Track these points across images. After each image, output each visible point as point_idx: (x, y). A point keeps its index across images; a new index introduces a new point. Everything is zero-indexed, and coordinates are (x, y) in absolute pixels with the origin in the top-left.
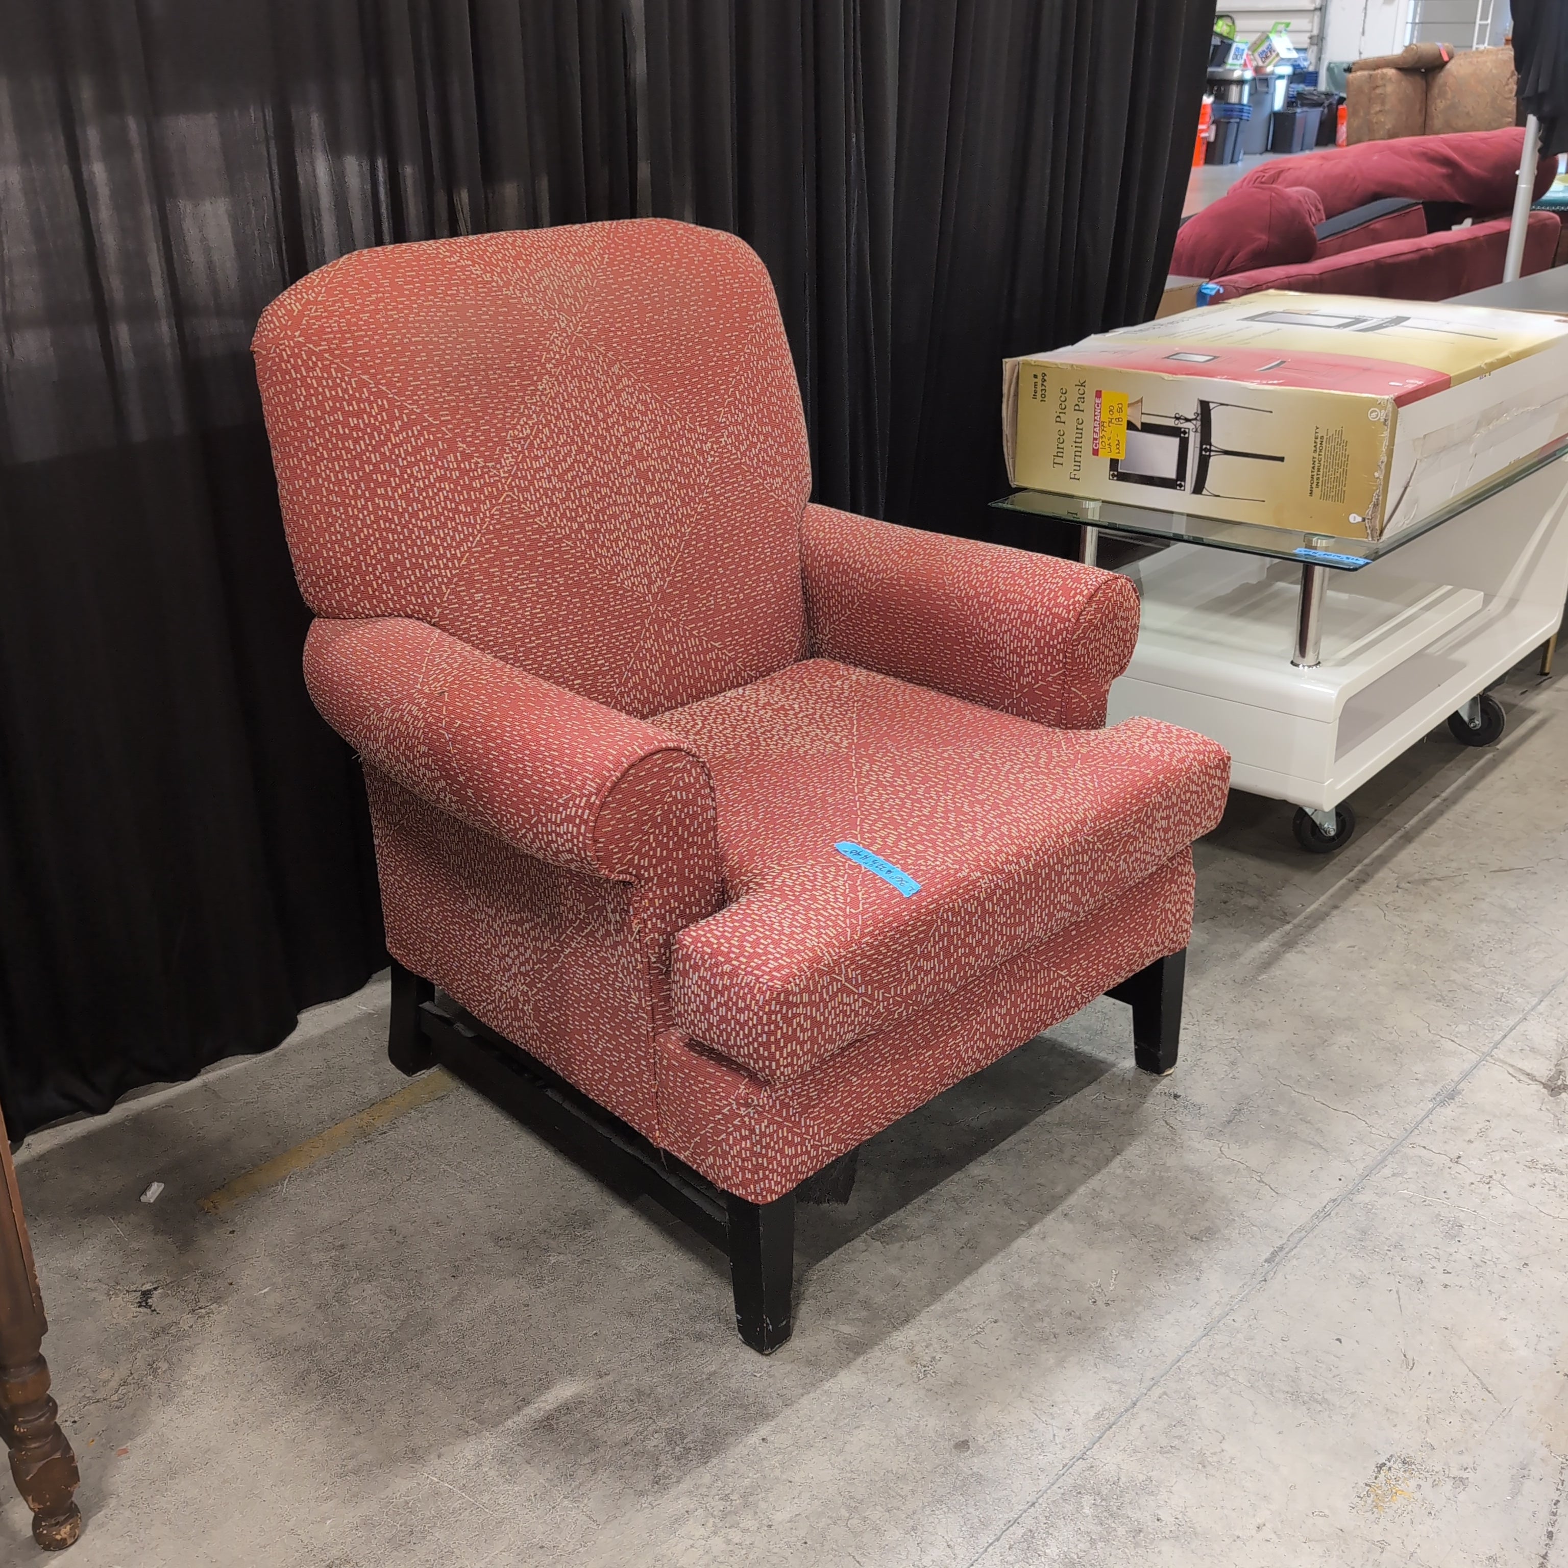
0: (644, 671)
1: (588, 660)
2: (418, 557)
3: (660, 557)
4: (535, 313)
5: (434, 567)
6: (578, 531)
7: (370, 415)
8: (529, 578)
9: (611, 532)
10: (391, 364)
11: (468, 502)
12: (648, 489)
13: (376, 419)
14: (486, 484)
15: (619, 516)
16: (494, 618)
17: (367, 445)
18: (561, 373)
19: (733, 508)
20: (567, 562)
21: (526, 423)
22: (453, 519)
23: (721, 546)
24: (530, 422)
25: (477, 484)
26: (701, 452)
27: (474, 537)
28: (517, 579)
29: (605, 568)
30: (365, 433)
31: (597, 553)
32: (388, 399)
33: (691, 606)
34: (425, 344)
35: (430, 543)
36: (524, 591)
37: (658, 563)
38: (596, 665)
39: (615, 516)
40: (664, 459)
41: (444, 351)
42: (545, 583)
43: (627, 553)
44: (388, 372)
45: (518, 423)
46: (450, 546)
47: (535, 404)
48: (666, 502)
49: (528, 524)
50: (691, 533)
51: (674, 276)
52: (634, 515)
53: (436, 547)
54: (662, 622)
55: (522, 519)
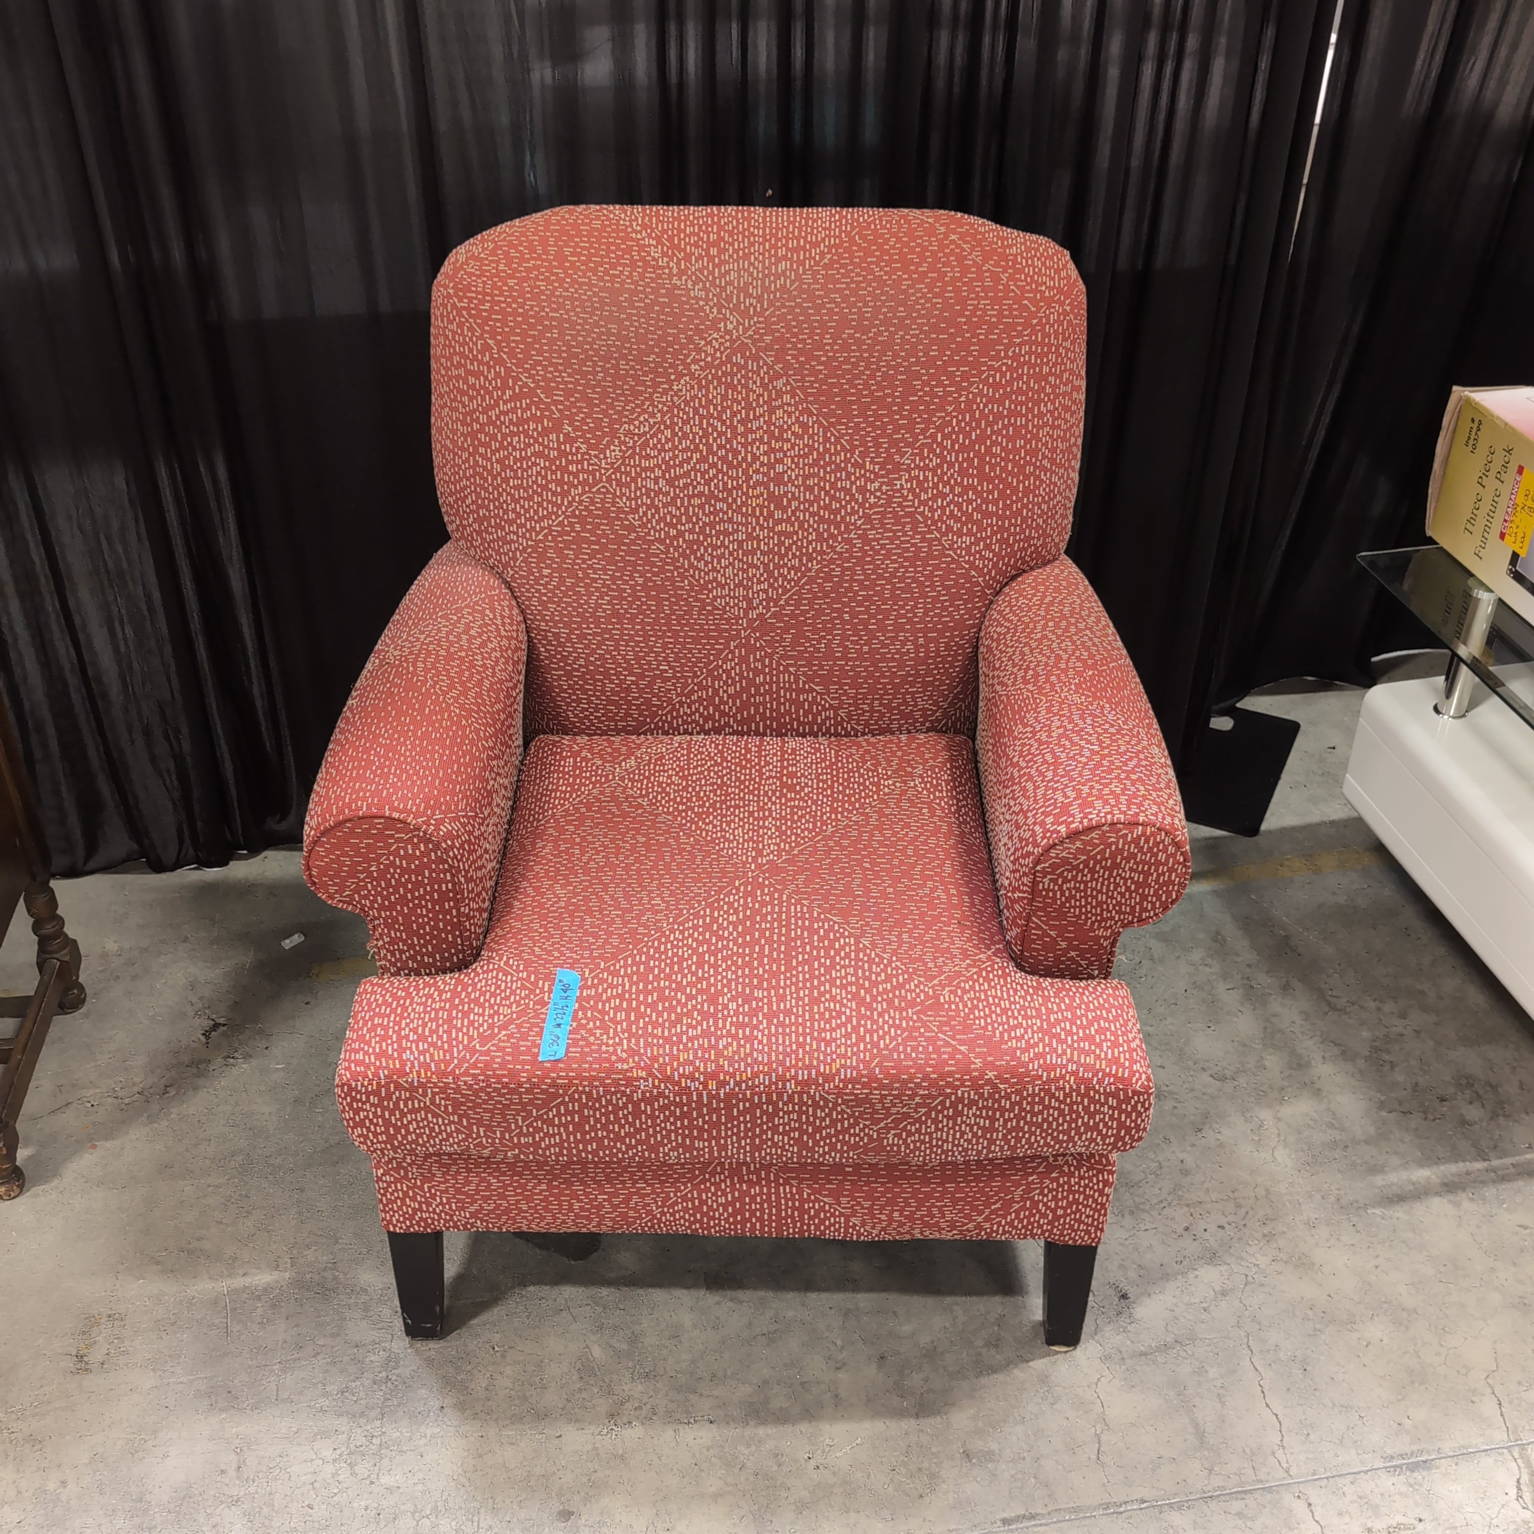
0: (714, 690)
1: (649, 663)
2: (502, 519)
3: (771, 585)
4: (702, 309)
5: (514, 533)
6: (676, 538)
7: (486, 378)
8: (604, 570)
9: (715, 547)
10: (518, 335)
11: (561, 483)
12: (778, 515)
13: (490, 384)
14: (583, 471)
15: (732, 534)
16: (555, 596)
17: (478, 405)
18: (706, 377)
19: (887, 556)
20: (653, 565)
21: (646, 420)
22: (540, 495)
23: (856, 593)
24: (652, 421)
25: (573, 468)
26: (862, 490)
27: (558, 516)
28: (590, 567)
29: (698, 581)
30: (479, 394)
31: (691, 565)
32: (506, 367)
33: (795, 643)
34: (560, 320)
35: (514, 510)
36: (595, 580)
37: (765, 591)
38: (658, 669)
39: (726, 533)
40: (810, 489)
41: (579, 331)
42: (620, 578)
43: (729, 572)
44: (513, 341)
45: (637, 419)
46: (531, 519)
47: (664, 404)
48: (797, 533)
49: (618, 519)
50: (818, 571)
51: (905, 292)
52: (750, 537)
53: (519, 515)
54: (752, 649)
55: (613, 512)
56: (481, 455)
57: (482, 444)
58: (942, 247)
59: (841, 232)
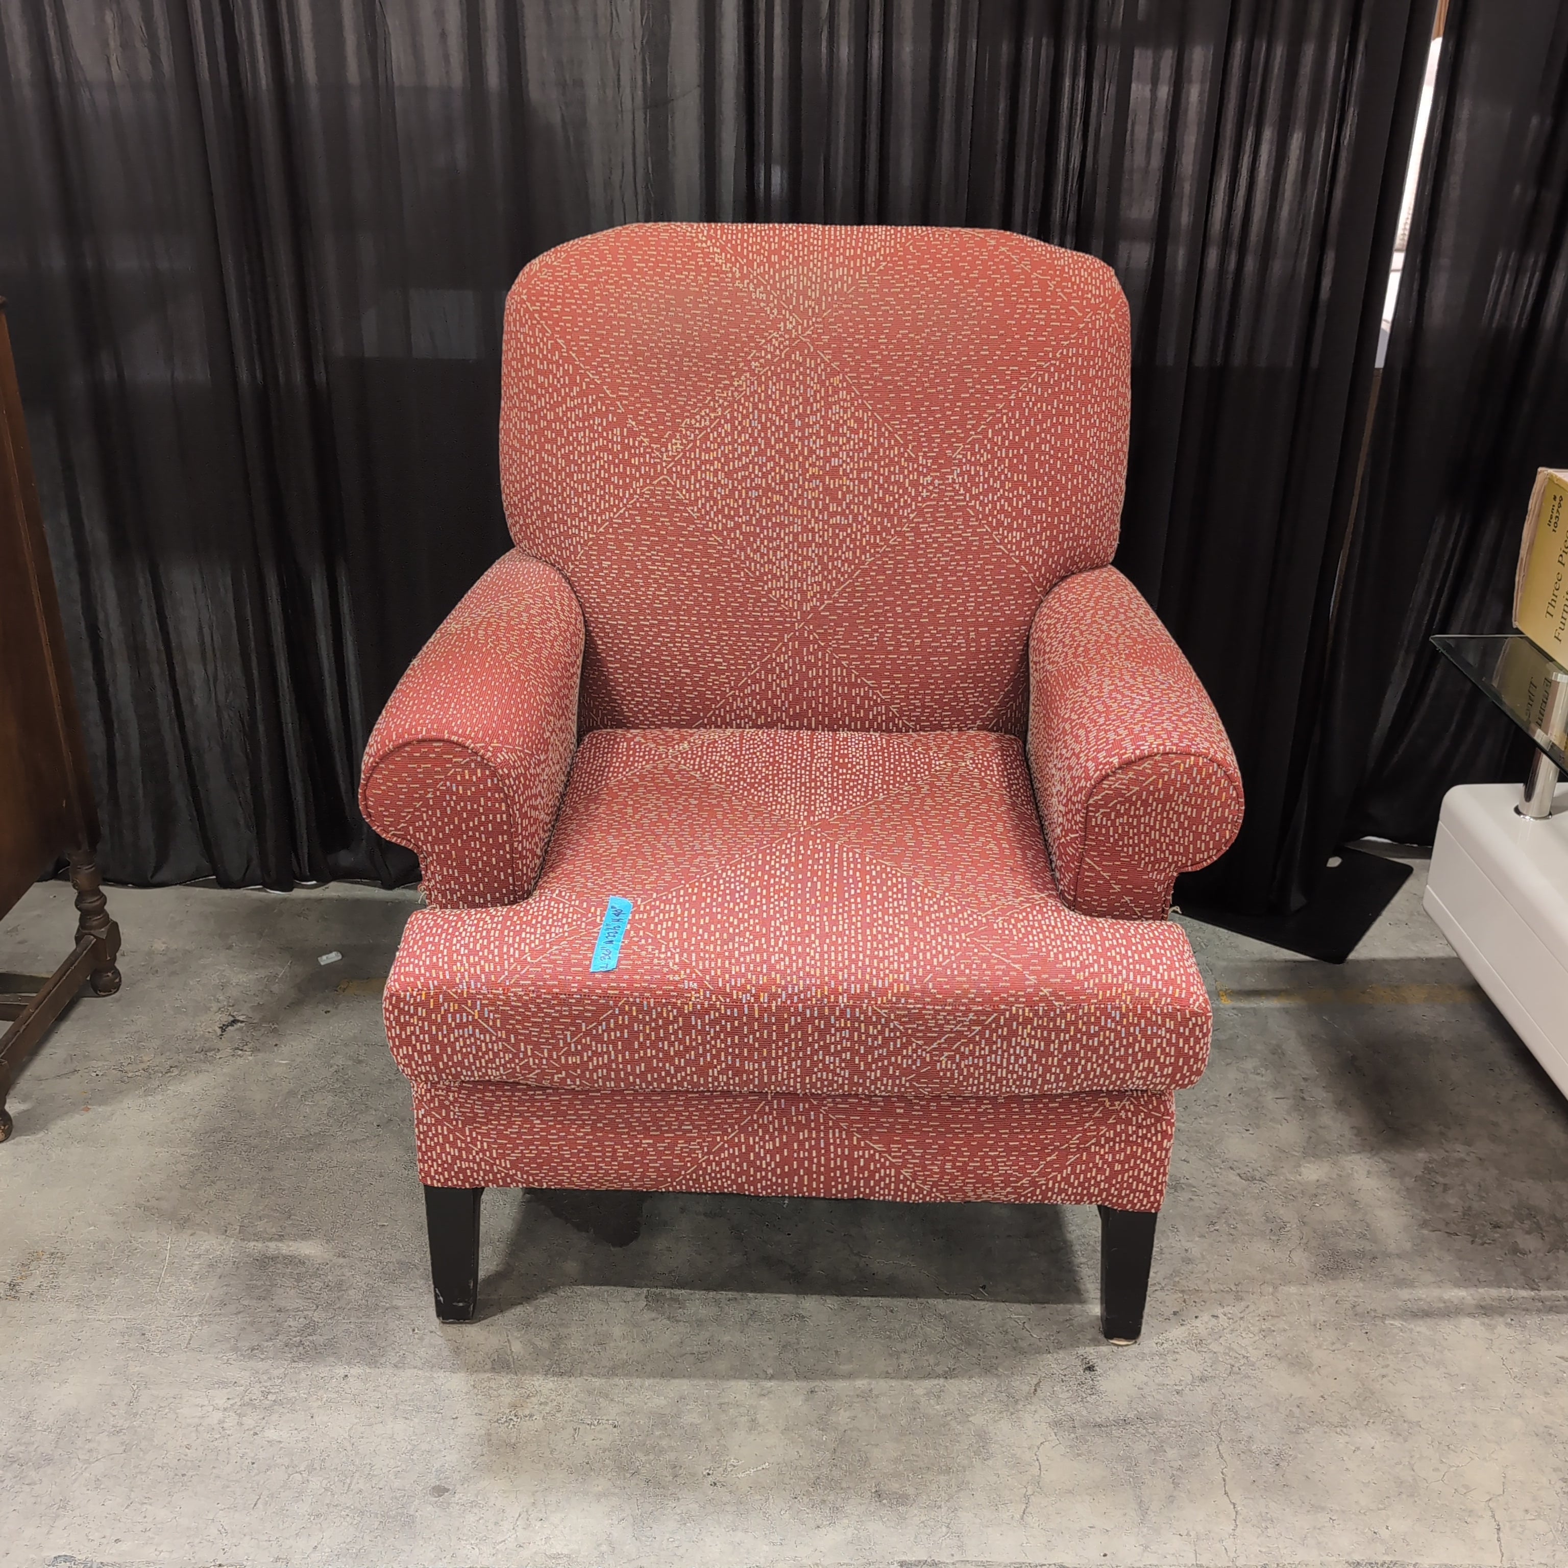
12: (833, 507)
18: (766, 373)
22: (602, 488)
26: (915, 484)
47: (725, 399)
56: (547, 451)
57: (548, 441)
58: (991, 257)
59: (896, 243)
